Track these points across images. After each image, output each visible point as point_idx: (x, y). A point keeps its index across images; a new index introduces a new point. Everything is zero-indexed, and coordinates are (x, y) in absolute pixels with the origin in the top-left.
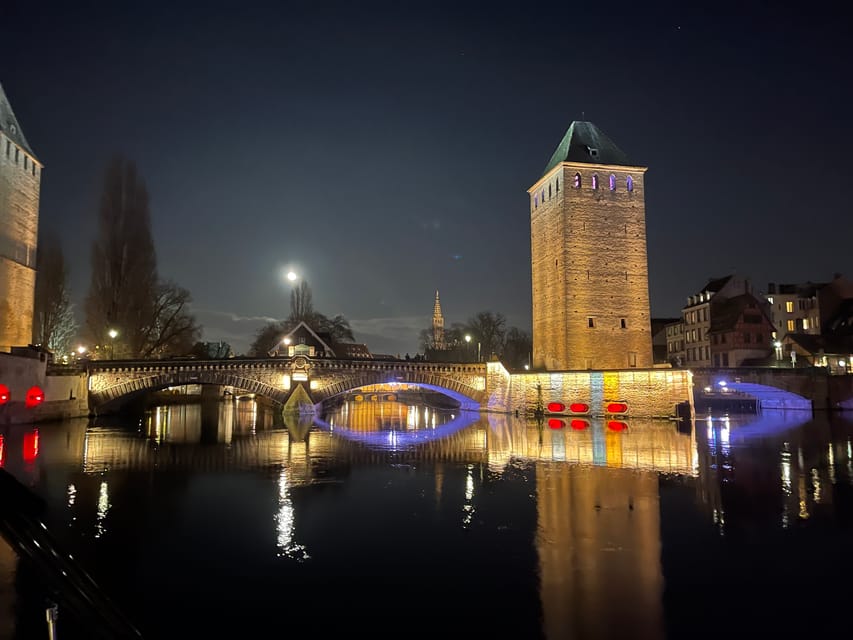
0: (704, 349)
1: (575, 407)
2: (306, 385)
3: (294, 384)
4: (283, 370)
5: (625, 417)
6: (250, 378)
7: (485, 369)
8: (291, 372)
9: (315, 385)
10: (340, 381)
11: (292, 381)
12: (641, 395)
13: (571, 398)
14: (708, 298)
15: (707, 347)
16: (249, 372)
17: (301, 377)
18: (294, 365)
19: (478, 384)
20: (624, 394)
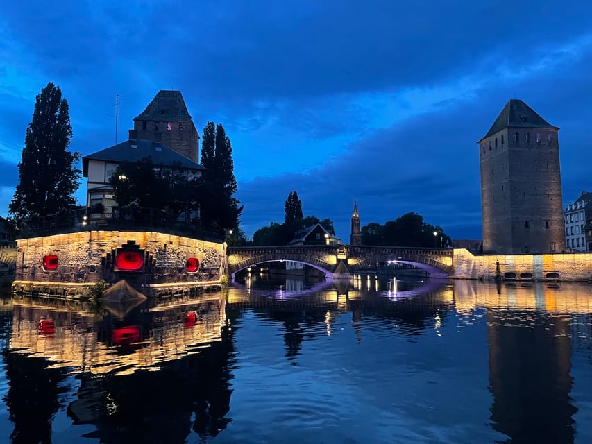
0: (580, 240)
1: (522, 275)
2: (345, 261)
3: (338, 260)
4: (332, 253)
5: (558, 281)
6: (314, 257)
7: (452, 253)
8: (336, 254)
9: (351, 262)
10: (365, 259)
11: (337, 259)
12: (568, 268)
13: (520, 269)
14: (583, 207)
15: (583, 238)
16: (313, 254)
17: (342, 256)
18: (338, 250)
19: (447, 261)
20: (557, 267)
